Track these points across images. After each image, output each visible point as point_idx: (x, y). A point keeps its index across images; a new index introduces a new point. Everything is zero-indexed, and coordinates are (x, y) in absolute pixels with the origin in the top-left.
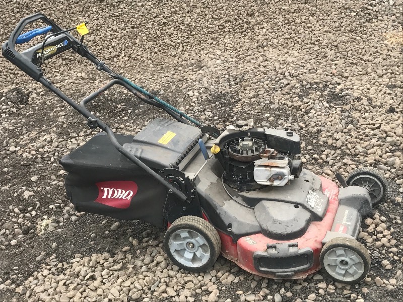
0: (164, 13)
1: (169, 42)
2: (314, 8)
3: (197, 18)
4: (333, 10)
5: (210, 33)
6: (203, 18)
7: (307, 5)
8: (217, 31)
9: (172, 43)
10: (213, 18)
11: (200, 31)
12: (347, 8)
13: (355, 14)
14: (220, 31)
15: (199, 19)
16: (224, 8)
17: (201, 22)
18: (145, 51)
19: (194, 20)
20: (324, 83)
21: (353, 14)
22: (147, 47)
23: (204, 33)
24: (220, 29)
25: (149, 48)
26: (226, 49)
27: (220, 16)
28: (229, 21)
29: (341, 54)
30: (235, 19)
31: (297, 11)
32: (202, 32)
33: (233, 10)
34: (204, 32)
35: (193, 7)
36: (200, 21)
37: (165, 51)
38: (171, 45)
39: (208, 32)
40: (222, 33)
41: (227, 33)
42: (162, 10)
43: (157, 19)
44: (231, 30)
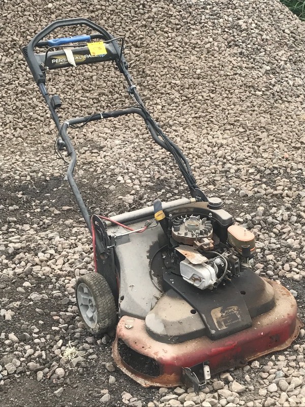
0: (18, 79)
1: (35, 116)
2: (212, 85)
3: (64, 88)
4: (235, 87)
5: (84, 108)
6: (70, 89)
7: (200, 80)
8: (92, 105)
9: (39, 117)
10: (83, 89)
11: (71, 104)
12: (249, 87)
13: (261, 93)
14: (96, 105)
15: (67, 89)
16: (94, 78)
17: (69, 94)
18: (5, 125)
19: (60, 90)
20: (284, 168)
21: (259, 93)
22: (8, 122)
23: (77, 107)
24: (94, 103)
25: (10, 122)
26: (115, 127)
27: (90, 87)
28: (104, 94)
29: (274, 136)
30: (110, 92)
31: (192, 86)
32: (74, 106)
33: (104, 81)
34: (76, 105)
35: (55, 75)
36: (68, 91)
37: (33, 127)
38: (38, 120)
39: (82, 106)
40: (99, 108)
41: (105, 108)
42: (15, 75)
43: (11, 87)
44: (109, 105)
